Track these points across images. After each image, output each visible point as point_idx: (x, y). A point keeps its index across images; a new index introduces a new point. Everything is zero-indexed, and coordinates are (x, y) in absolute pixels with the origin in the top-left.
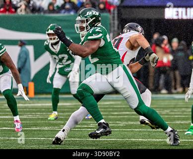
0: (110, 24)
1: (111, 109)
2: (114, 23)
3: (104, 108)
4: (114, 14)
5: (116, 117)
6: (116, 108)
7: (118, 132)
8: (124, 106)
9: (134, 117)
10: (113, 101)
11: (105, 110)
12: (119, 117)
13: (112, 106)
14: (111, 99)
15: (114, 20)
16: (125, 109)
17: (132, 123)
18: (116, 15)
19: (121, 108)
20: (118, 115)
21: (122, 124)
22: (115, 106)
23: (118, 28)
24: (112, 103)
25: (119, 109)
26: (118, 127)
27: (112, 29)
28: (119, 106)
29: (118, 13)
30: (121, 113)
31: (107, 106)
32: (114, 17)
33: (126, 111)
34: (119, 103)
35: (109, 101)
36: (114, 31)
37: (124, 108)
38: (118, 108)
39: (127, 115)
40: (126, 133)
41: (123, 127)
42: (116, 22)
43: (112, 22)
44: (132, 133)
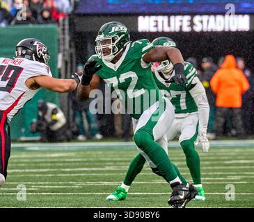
0: (59, 40)
1: (61, 164)
2: (64, 39)
3: (52, 162)
4: (64, 25)
5: (68, 175)
6: (68, 162)
7: (72, 197)
8: (80, 160)
9: (94, 174)
10: (64, 151)
11: (53, 164)
12: (73, 175)
13: (62, 160)
14: (61, 149)
15: (64, 34)
16: (81, 164)
17: (92, 183)
18: (67, 27)
19: (75, 162)
20: (70, 172)
21: (77, 185)
22: (67, 160)
23: (70, 46)
24: (62, 155)
25: (73, 164)
26: (72, 190)
27: (62, 48)
28: (73, 160)
29: (70, 24)
30: (75, 169)
31: (55, 160)
32: (64, 30)
33: (82, 167)
34: (73, 154)
35: (58, 151)
36: (64, 50)
37: (79, 162)
38: (71, 162)
39: (84, 172)
40: (83, 198)
41: (79, 190)
42: (67, 38)
43: (61, 37)
44: (92, 198)
